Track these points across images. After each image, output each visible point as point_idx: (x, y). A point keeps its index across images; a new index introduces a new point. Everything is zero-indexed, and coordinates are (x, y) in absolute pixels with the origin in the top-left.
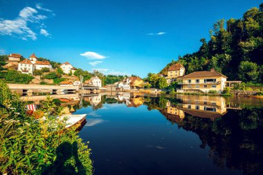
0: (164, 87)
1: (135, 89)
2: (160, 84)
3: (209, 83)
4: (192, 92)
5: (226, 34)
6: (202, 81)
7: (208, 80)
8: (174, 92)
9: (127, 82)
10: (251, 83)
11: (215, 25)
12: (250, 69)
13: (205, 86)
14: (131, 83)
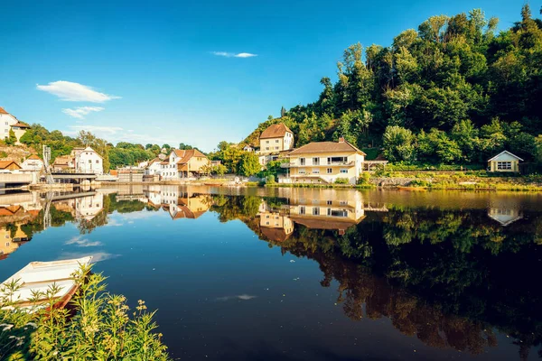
0: (252, 172)
1: (191, 178)
2: (245, 166)
3: (336, 164)
4: (308, 182)
5: (366, 74)
6: (323, 161)
7: (335, 160)
8: (273, 182)
9: (171, 162)
10: (401, 165)
11: (347, 54)
12: (400, 141)
13: (330, 170)
14: (180, 165)
